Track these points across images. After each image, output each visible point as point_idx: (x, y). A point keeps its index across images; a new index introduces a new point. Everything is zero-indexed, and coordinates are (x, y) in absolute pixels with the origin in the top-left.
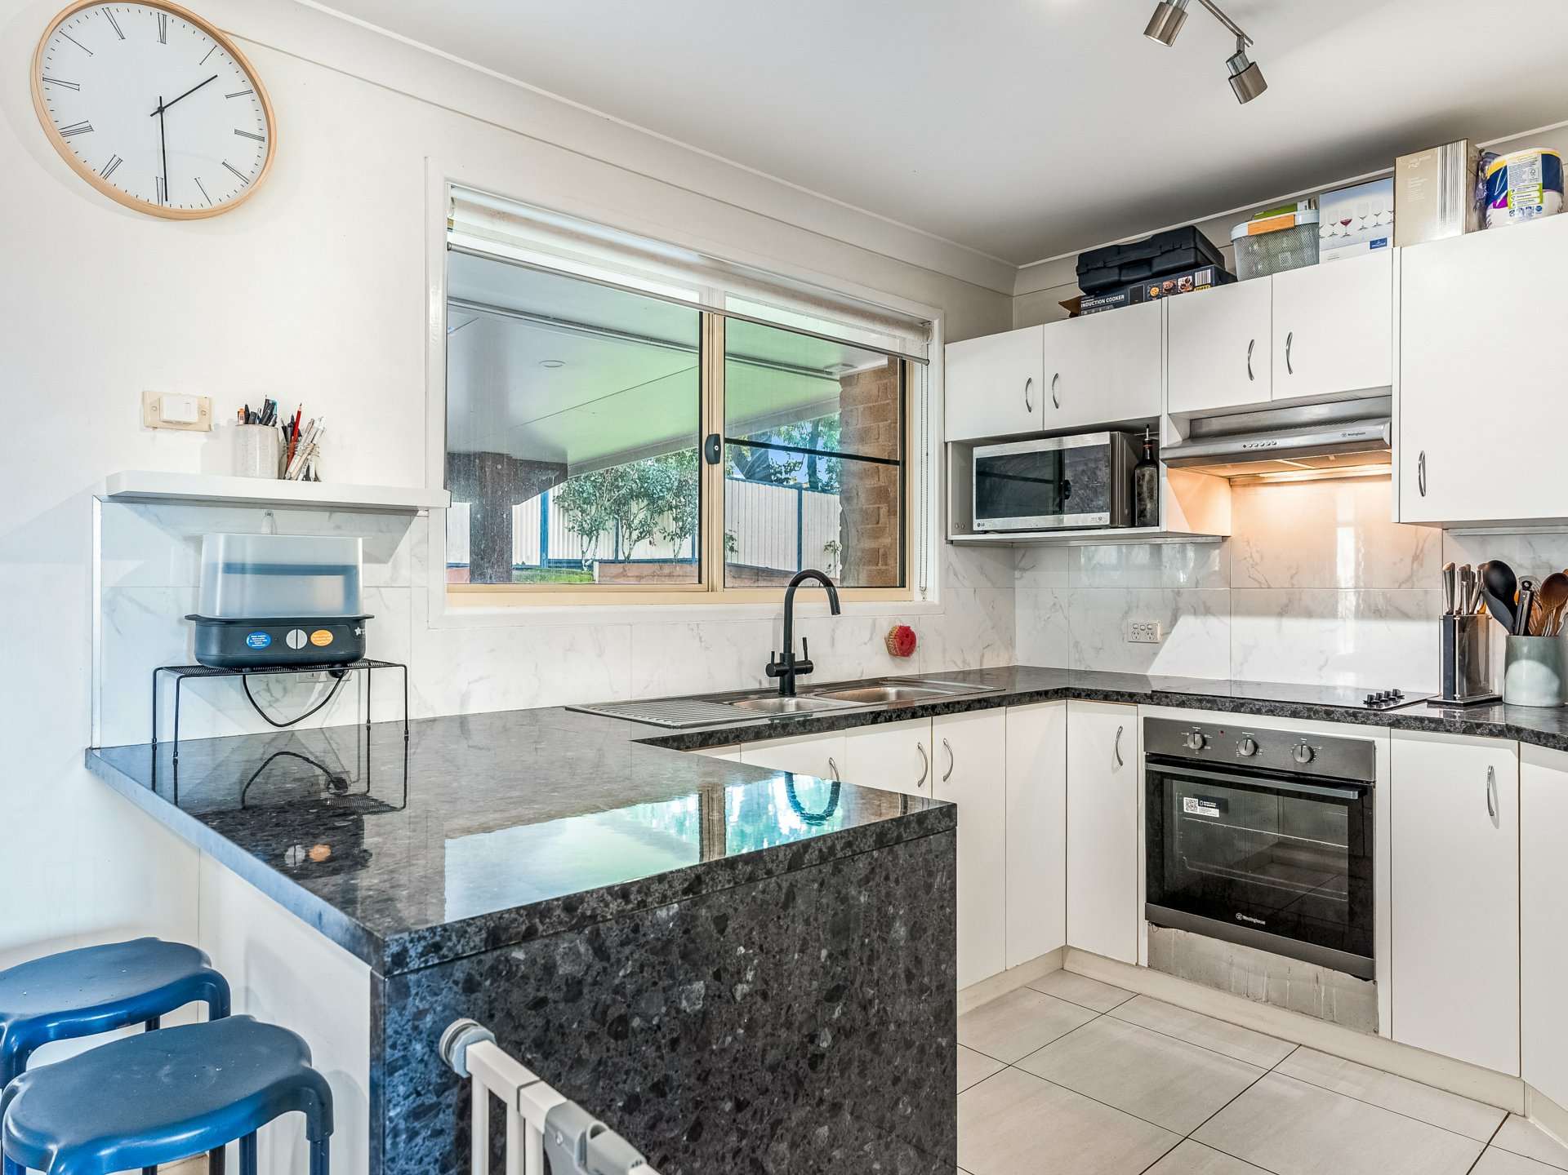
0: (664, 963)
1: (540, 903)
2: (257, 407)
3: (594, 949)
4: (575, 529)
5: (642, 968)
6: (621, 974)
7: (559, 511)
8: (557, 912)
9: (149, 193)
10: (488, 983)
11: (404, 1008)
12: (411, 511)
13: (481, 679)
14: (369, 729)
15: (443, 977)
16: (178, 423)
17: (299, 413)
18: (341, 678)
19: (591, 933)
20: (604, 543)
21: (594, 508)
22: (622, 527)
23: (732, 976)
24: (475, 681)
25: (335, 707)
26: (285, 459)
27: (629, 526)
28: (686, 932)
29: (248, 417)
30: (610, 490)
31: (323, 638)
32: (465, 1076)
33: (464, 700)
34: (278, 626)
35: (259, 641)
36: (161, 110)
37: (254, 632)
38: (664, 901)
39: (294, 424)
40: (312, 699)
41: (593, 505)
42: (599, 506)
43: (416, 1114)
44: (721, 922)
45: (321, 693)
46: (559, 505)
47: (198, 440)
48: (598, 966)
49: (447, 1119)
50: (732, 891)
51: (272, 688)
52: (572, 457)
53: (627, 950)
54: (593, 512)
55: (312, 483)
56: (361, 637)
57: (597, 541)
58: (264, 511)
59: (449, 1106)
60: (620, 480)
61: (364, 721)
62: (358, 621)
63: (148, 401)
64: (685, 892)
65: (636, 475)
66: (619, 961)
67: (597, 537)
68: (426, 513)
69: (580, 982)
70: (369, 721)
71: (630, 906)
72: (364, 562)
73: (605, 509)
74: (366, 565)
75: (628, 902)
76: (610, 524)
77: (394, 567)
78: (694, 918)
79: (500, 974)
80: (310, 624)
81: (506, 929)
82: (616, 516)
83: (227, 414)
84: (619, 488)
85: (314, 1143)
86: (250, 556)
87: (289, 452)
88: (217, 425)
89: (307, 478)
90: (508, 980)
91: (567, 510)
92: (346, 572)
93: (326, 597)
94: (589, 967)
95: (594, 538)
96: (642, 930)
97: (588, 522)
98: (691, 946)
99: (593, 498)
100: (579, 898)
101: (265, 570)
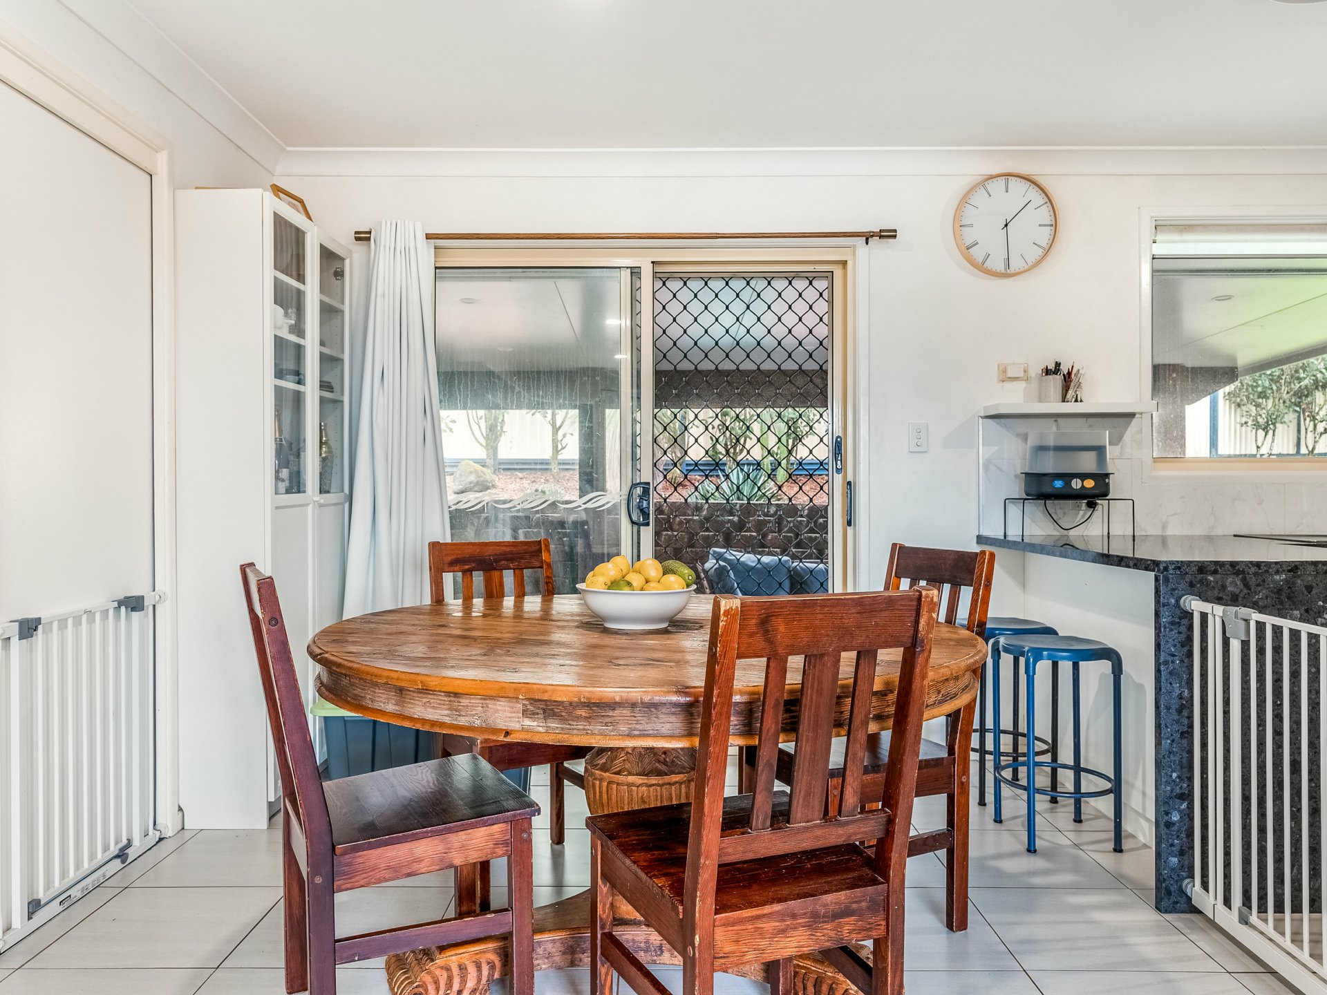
0: (1278, 598)
1: (1220, 561)
2: (1052, 366)
3: (1244, 584)
4: (1249, 424)
5: (1267, 597)
6: (1257, 597)
7: (1230, 407)
8: (1227, 566)
9: (1000, 267)
10: (1199, 585)
11: (1168, 586)
12: (1132, 415)
13: (1175, 514)
14: (1109, 537)
15: (1182, 579)
16: (1014, 378)
17: (1073, 367)
18: (1094, 508)
19: (1242, 578)
20: (1283, 436)
21: (1270, 402)
22: (1305, 420)
23: (1315, 613)
24: (1171, 516)
25: (1090, 524)
26: (1064, 391)
27: (1314, 419)
28: (1289, 588)
29: (1047, 372)
30: (1290, 383)
31: (1089, 483)
32: (1191, 611)
33: (1164, 527)
34: (1067, 477)
35: (1058, 484)
36: (1006, 225)
37: (1056, 480)
38: (1277, 572)
39: (1069, 374)
40: (1078, 519)
41: (1268, 398)
42: (1277, 400)
43: (1173, 623)
44: (1309, 589)
45: (1083, 516)
46: (1230, 401)
47: (1022, 385)
48: (1245, 591)
49: (1183, 629)
50: (1316, 576)
51: (1058, 511)
52: (1243, 360)
53: (1259, 588)
54: (1269, 407)
55: (1079, 403)
56: (1108, 484)
57: (1274, 435)
58: (1053, 419)
59: (1184, 625)
60: (1301, 371)
61: (1106, 533)
62: (1107, 475)
63: (1001, 368)
64: (1289, 571)
65: (1322, 364)
66: (1255, 592)
67: (1274, 431)
68: (1140, 416)
69: (1237, 595)
70: (1109, 533)
71: (1260, 571)
72: (1109, 445)
73: (1284, 402)
74: (1111, 447)
75: (1260, 569)
76: (1291, 417)
77: (1122, 448)
78: (1294, 583)
79: (1203, 583)
80: (1083, 476)
81: (1206, 568)
82: (1298, 409)
83: (1036, 370)
84: (1299, 379)
85: (1115, 676)
86: (1051, 442)
87: (1066, 388)
88: (1030, 377)
89: (1076, 401)
90: (1206, 587)
91: (1239, 405)
92: (1100, 450)
93: (1087, 463)
94: (1241, 591)
95: (1271, 432)
96: (1267, 582)
97: (1264, 416)
98: (1292, 595)
99: (1270, 392)
100: (1237, 563)
101: (1058, 449)
